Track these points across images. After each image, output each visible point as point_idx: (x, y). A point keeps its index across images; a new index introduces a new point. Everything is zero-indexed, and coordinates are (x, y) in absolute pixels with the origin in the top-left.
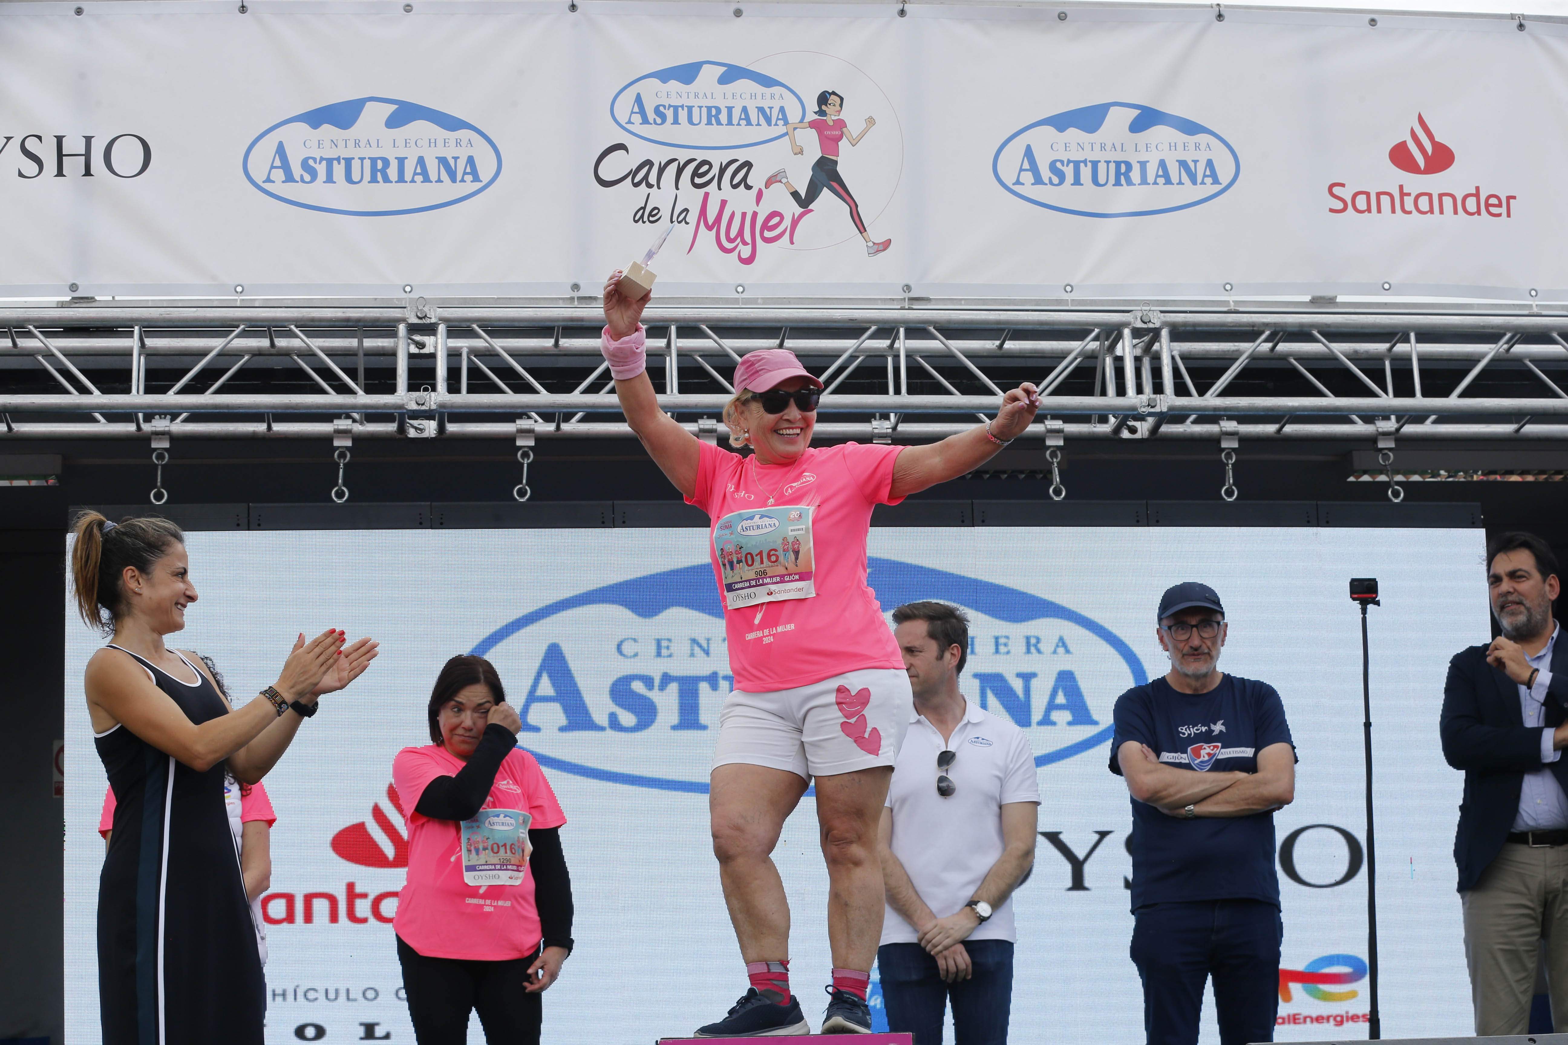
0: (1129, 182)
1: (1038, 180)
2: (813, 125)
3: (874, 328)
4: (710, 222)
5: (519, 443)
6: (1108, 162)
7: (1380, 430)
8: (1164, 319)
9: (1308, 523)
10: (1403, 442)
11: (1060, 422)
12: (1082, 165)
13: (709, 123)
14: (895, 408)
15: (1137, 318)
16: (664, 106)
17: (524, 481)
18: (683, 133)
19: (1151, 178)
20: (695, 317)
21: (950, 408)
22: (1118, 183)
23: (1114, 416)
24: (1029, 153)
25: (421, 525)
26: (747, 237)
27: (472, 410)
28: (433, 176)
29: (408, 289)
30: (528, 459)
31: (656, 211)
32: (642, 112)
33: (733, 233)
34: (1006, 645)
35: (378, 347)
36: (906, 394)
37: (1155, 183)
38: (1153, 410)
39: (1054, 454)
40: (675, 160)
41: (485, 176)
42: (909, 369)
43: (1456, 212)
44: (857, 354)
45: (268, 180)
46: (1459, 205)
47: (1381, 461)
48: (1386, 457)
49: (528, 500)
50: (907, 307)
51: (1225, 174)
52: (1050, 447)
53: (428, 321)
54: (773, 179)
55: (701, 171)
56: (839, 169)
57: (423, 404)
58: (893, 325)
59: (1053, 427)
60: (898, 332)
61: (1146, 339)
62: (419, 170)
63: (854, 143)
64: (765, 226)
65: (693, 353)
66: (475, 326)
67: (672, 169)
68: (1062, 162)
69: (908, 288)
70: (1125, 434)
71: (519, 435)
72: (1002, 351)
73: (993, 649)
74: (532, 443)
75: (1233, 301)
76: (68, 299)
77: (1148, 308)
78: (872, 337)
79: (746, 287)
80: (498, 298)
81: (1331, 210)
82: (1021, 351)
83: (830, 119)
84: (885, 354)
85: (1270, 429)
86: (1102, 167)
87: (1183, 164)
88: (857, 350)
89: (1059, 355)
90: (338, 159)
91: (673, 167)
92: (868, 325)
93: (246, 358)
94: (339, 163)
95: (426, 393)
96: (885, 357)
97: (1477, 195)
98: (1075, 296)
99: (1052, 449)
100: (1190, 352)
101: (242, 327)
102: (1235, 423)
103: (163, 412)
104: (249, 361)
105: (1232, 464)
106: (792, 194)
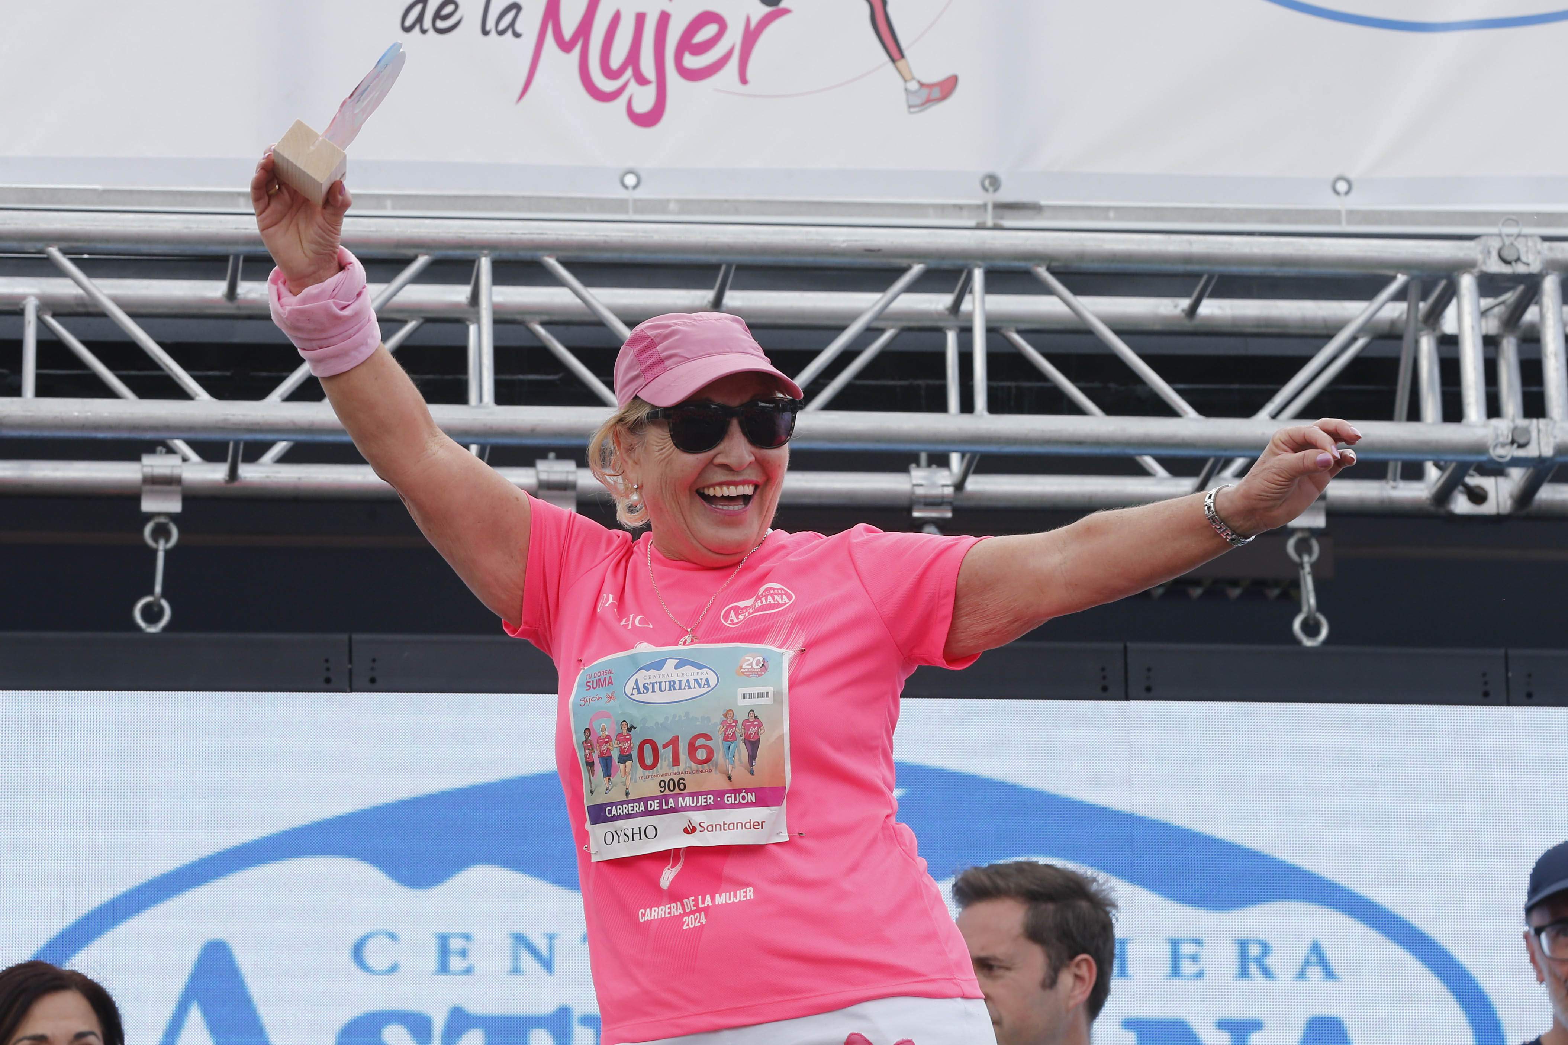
3: (917, 269)
4: (568, 31)
5: (148, 505)
8: (1550, 255)
14: (960, 442)
15: (1489, 252)
17: (158, 589)
20: (532, 241)
21: (1080, 443)
23: (1437, 465)
26: (648, 66)
27: (46, 434)
30: (167, 540)
31: (450, 8)
33: (617, 58)
34: (1194, 958)
36: (986, 413)
38: (1521, 453)
39: (1303, 547)
42: (992, 359)
44: (880, 324)
49: (165, 629)
50: (990, 223)
52: (1296, 531)
58: (960, 262)
60: (969, 278)
61: (1510, 297)
64: (686, 45)
65: (527, 318)
66: (54, 251)
69: (993, 182)
70: (1461, 505)
71: (147, 488)
72: (1196, 322)
73: (1167, 968)
74: (175, 506)
77: (1514, 230)
78: (914, 287)
79: (643, 176)
80: (105, 191)
82: (1235, 321)
84: (941, 324)
88: (880, 315)
89: (1319, 332)
92: (904, 262)
96: (939, 331)
98: (1356, 202)
99: (1299, 535)
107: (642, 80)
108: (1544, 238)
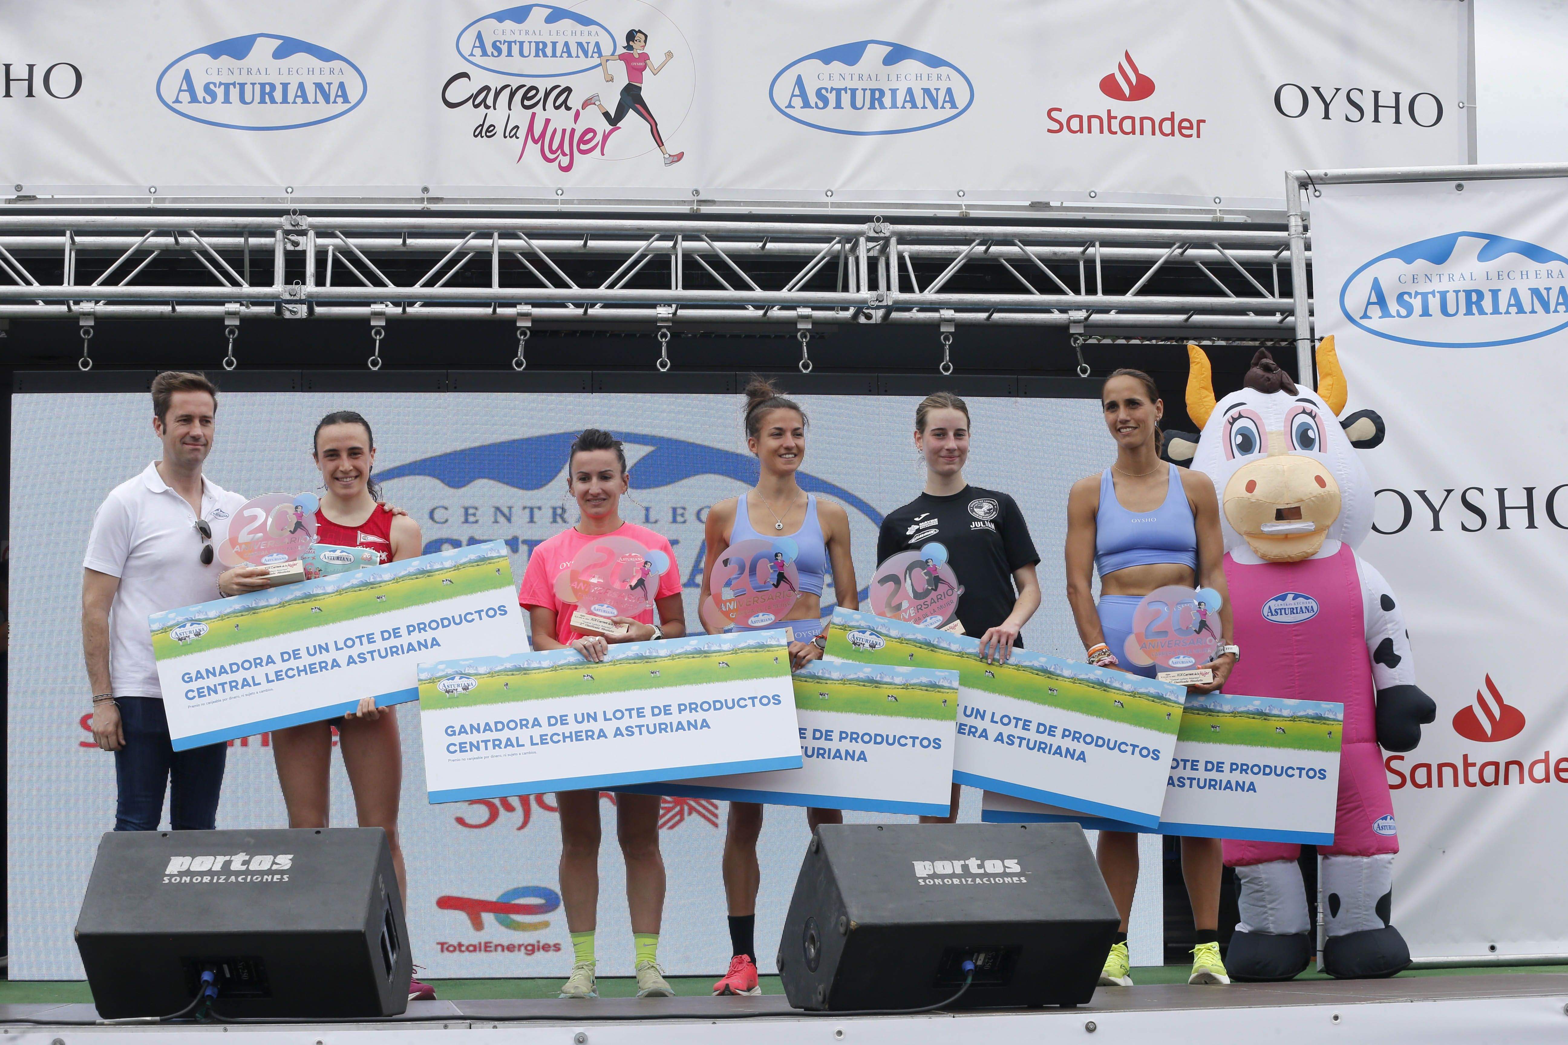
0: (882, 107)
1: (806, 104)
2: (622, 57)
3: (656, 235)
4: (536, 137)
5: (373, 323)
6: (864, 90)
7: (1071, 318)
8: (893, 230)
9: (1010, 394)
10: (1091, 328)
11: (809, 310)
12: (843, 92)
13: (537, 55)
14: (675, 299)
15: (870, 229)
16: (500, 42)
17: (377, 354)
18: (516, 64)
19: (900, 103)
20: (513, 226)
21: (712, 300)
22: (872, 107)
23: (853, 306)
24: (799, 82)
25: (293, 389)
26: (567, 149)
27: (337, 298)
28: (311, 98)
29: (290, 190)
30: (380, 336)
31: (492, 128)
32: (482, 46)
33: (555, 146)
35: (261, 244)
36: (681, 289)
37: (903, 107)
38: (880, 304)
39: (804, 336)
40: (509, 86)
41: (353, 99)
43: (1154, 133)
44: (647, 253)
45: (177, 101)
46: (1157, 128)
47: (1073, 344)
48: (1077, 341)
49: (379, 369)
51: (961, 100)
52: (800, 329)
53: (300, 228)
54: (589, 102)
55: (529, 95)
56: (643, 94)
57: (295, 295)
58: (673, 233)
59: (803, 313)
60: (677, 237)
61: (881, 242)
62: (299, 94)
63: (655, 72)
64: (581, 141)
65: (511, 250)
66: (337, 232)
67: (506, 93)
68: (826, 89)
69: (697, 192)
70: (862, 320)
71: (372, 316)
72: (765, 251)
74: (383, 323)
75: (965, 205)
76: (14, 197)
78: (657, 240)
79: (565, 190)
81: (1049, 131)
82: (781, 251)
83: (636, 53)
84: (668, 253)
85: (981, 316)
86: (859, 94)
87: (927, 91)
88: (646, 250)
89: (812, 254)
90: (234, 84)
91: (507, 92)
92: (652, 233)
93: (156, 253)
94: (235, 87)
95: (298, 286)
96: (667, 255)
97: (1172, 119)
98: (837, 200)
99: (802, 331)
100: (918, 253)
101: (152, 231)
102: (952, 312)
103: (89, 298)
104: (158, 255)
105: (949, 345)
106: (604, 114)
108: (891, 224)
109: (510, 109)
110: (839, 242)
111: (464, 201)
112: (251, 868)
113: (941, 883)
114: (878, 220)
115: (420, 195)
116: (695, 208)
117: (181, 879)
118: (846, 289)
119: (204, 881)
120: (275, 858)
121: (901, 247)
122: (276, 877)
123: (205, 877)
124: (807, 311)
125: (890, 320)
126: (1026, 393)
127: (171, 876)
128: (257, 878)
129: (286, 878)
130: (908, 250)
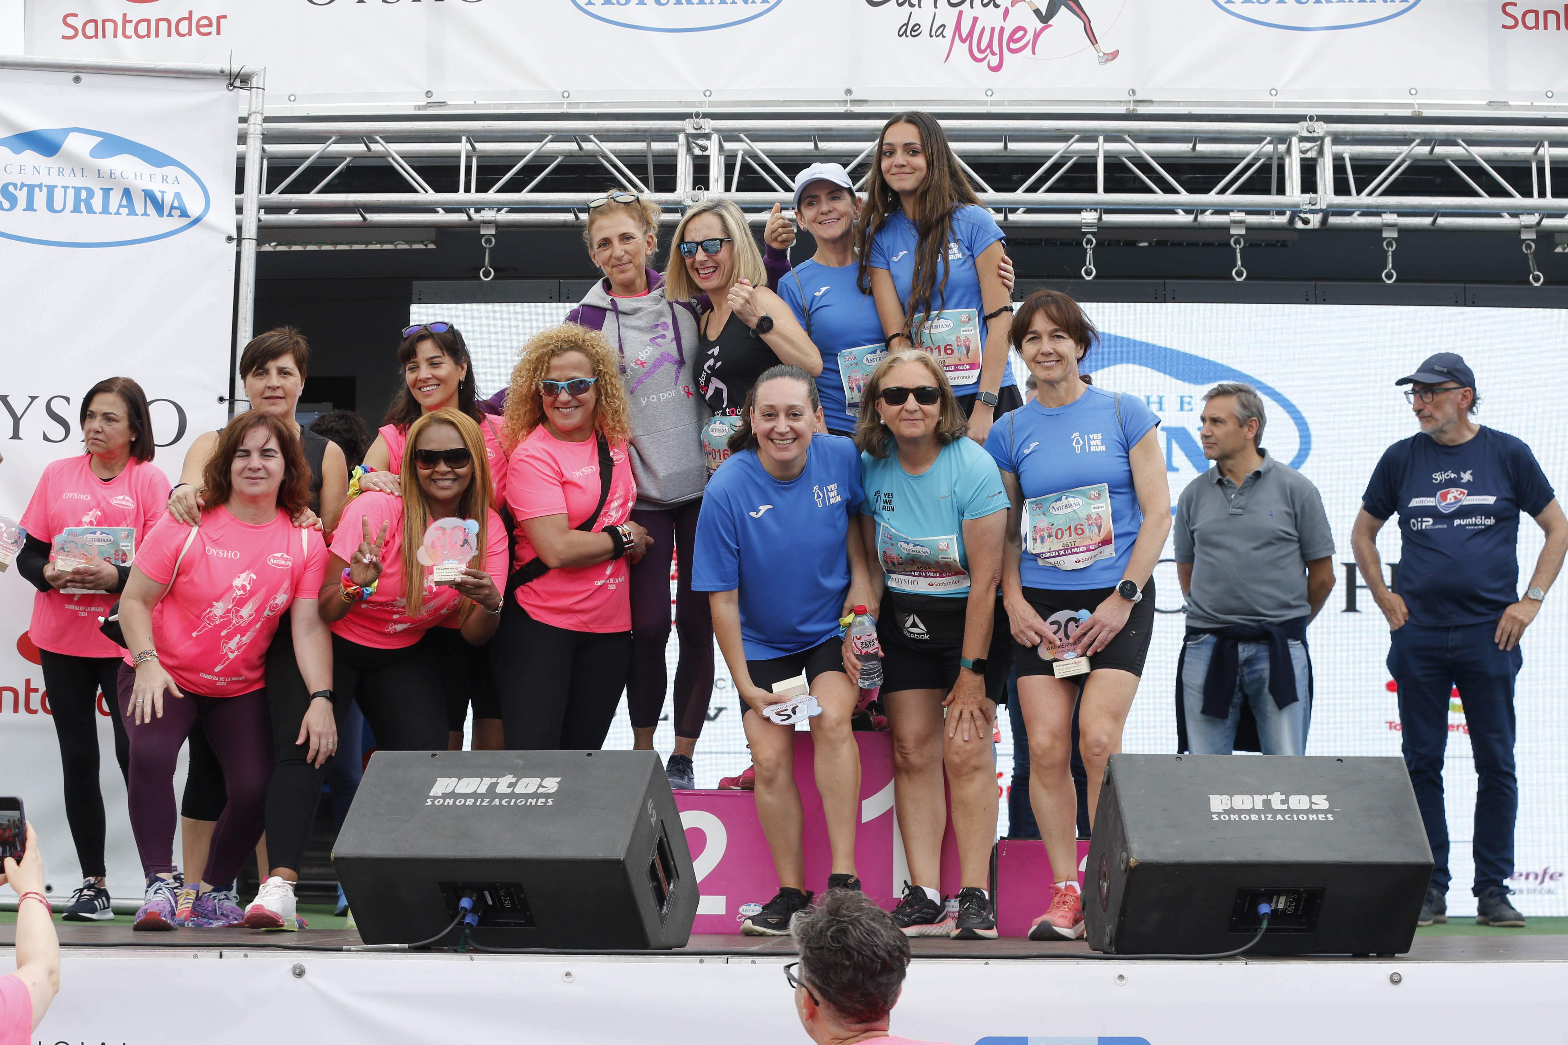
0: (1328, 1)
3: (1077, 135)
4: (964, 35)
7: (1523, 223)
8: (1327, 129)
9: (1456, 304)
10: (1543, 233)
11: (1243, 214)
14: (1093, 205)
15: (1302, 129)
21: (1139, 204)
22: (1318, 1)
23: (1286, 211)
26: (996, 48)
29: (708, 93)
31: (918, 27)
33: (983, 46)
34: (1189, 403)
35: (665, 149)
36: (1103, 193)
37: (1351, 1)
38: (1313, 207)
44: (1068, 155)
45: (590, 3)
47: (1524, 250)
48: (1529, 247)
52: (1234, 235)
53: (703, 132)
58: (1093, 134)
59: (1236, 219)
60: (1097, 138)
61: (1318, 143)
64: (1011, 39)
66: (742, 136)
69: (1133, 92)
70: (1299, 225)
72: (1195, 152)
73: (1179, 407)
75: (1418, 104)
76: (424, 103)
78: (1078, 141)
79: (995, 91)
81: (1504, 26)
82: (1211, 152)
84: (1089, 155)
85: (1427, 221)
88: (1066, 151)
92: (1071, 134)
93: (560, 159)
95: (700, 191)
96: (1094, 157)
98: (1279, 99)
99: (1235, 237)
100: (1359, 154)
101: (550, 137)
102: (1395, 216)
103: (491, 206)
104: (562, 161)
105: (1392, 252)
106: (1034, 11)
107: (994, 54)
108: (1325, 122)
109: (936, 7)
110: (1270, 142)
111: (889, 102)
112: (517, 791)
113: (1237, 819)
114: (1311, 118)
115: (843, 97)
116: (1131, 109)
117: (444, 802)
118: (1281, 191)
119: (467, 804)
120: (542, 781)
121: (1339, 149)
122: (540, 800)
123: (469, 800)
124: (1240, 216)
125: (1328, 225)
126: (1474, 302)
127: (435, 798)
128: (521, 802)
129: (550, 802)
130: (1347, 151)
